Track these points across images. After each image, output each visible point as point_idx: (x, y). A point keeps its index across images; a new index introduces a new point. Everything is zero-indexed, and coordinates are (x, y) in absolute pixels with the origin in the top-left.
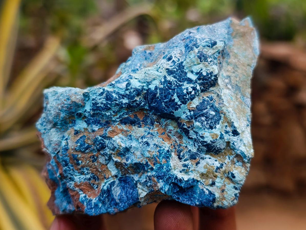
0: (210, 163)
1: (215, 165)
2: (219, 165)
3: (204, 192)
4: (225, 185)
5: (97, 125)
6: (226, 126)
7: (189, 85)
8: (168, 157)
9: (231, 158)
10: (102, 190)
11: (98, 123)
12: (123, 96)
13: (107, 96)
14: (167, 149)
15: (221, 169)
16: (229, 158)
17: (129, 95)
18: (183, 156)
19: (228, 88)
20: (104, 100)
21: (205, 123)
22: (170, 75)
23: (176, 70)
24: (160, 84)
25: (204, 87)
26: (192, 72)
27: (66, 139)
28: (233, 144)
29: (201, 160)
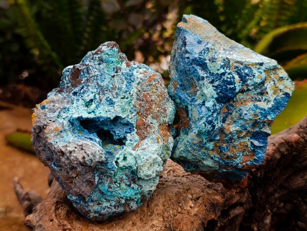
0: (270, 86)
1: (272, 84)
2: (273, 82)
3: (282, 97)
4: (284, 85)
5: (217, 137)
6: (256, 67)
7: (226, 76)
8: (257, 107)
9: (272, 74)
10: (252, 151)
11: (216, 135)
12: (212, 114)
13: (208, 123)
14: (252, 106)
15: (275, 82)
16: (271, 74)
17: (214, 111)
18: (260, 98)
19: (233, 54)
20: (209, 125)
21: (250, 77)
22: (214, 83)
23: (213, 78)
24: (217, 91)
25: (228, 68)
26: (218, 70)
27: (215, 157)
28: (266, 68)
29: (266, 90)
